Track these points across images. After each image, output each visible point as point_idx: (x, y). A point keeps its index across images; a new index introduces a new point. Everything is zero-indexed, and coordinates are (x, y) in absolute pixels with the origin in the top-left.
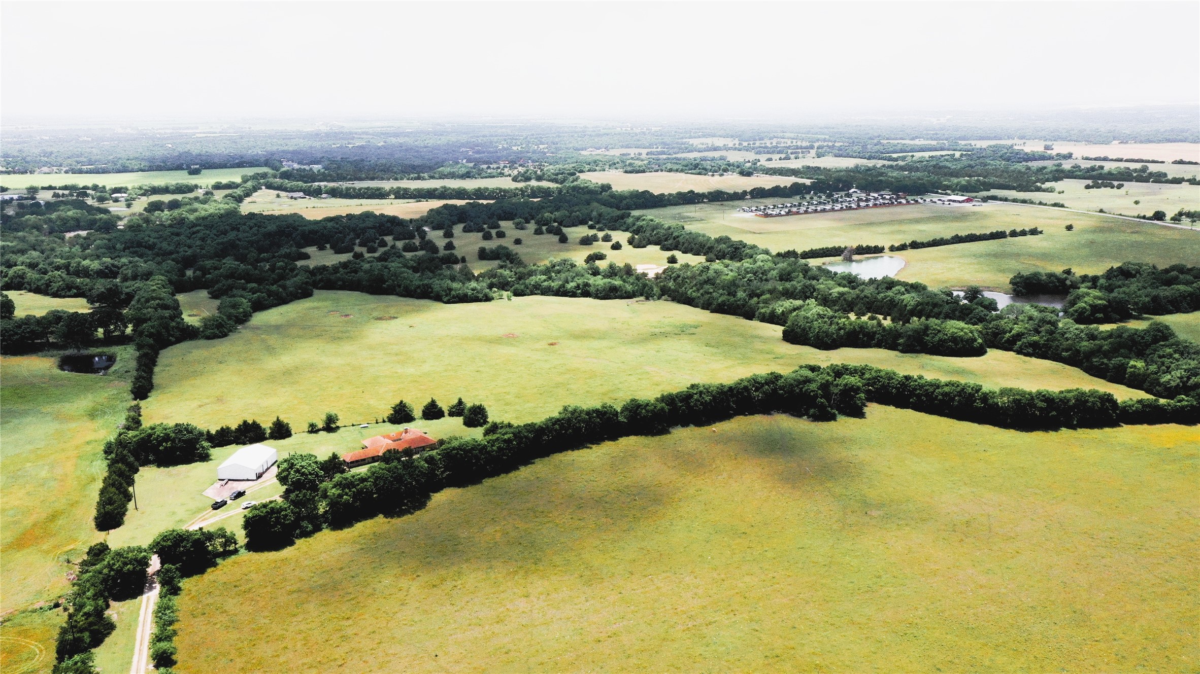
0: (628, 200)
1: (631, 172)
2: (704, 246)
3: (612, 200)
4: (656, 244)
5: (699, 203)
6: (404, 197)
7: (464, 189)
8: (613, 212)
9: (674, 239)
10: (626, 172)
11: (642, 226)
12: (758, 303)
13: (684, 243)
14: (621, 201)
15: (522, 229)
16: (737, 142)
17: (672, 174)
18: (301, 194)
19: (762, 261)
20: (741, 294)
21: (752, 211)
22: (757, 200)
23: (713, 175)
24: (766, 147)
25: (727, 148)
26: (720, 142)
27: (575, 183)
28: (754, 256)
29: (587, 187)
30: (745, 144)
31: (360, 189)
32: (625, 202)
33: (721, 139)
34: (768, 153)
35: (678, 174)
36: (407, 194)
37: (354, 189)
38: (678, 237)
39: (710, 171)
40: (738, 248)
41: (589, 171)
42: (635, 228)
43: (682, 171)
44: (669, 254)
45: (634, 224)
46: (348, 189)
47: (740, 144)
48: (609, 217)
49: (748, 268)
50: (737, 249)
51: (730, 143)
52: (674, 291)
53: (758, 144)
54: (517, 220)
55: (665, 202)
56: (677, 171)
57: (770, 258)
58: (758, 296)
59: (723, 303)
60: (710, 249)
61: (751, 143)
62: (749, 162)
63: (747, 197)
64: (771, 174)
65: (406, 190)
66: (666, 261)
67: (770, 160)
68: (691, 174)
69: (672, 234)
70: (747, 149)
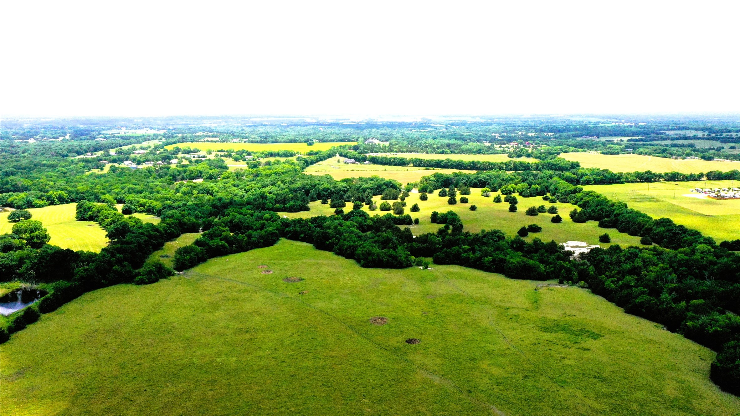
0: (587, 177)
1: (607, 154)
2: (643, 226)
3: (573, 176)
4: (595, 219)
5: (655, 181)
6: (419, 166)
7: (462, 162)
8: (568, 186)
9: (615, 216)
10: (603, 153)
11: (588, 202)
12: (687, 309)
13: (622, 222)
14: (582, 177)
15: (487, 196)
16: (706, 134)
17: (641, 156)
18: (353, 161)
19: (702, 252)
20: (665, 296)
21: (705, 193)
22: (712, 182)
23: (676, 159)
24: (731, 138)
25: (695, 138)
26: (691, 133)
27: (553, 160)
28: (694, 244)
29: (559, 164)
30: (713, 135)
31: (390, 159)
32: (585, 178)
33: (693, 131)
34: (733, 142)
35: (647, 156)
36: (422, 164)
37: (386, 158)
38: (619, 215)
39: (675, 155)
40: (678, 234)
41: (573, 151)
42: (582, 202)
43: (650, 154)
44: (603, 231)
45: (582, 199)
46: (383, 158)
47: (709, 135)
48: (563, 191)
49: (683, 260)
50: (675, 234)
51: (700, 134)
52: (593, 278)
53: (724, 135)
54: (484, 189)
55: (622, 180)
56: (646, 154)
57: (712, 250)
58: (688, 298)
59: (641, 304)
60: (649, 230)
61: (718, 134)
62: (713, 149)
63: (703, 179)
64: (731, 160)
65: (421, 160)
66: (598, 239)
67: (733, 148)
68: (658, 156)
69: (613, 212)
70: (714, 139)
